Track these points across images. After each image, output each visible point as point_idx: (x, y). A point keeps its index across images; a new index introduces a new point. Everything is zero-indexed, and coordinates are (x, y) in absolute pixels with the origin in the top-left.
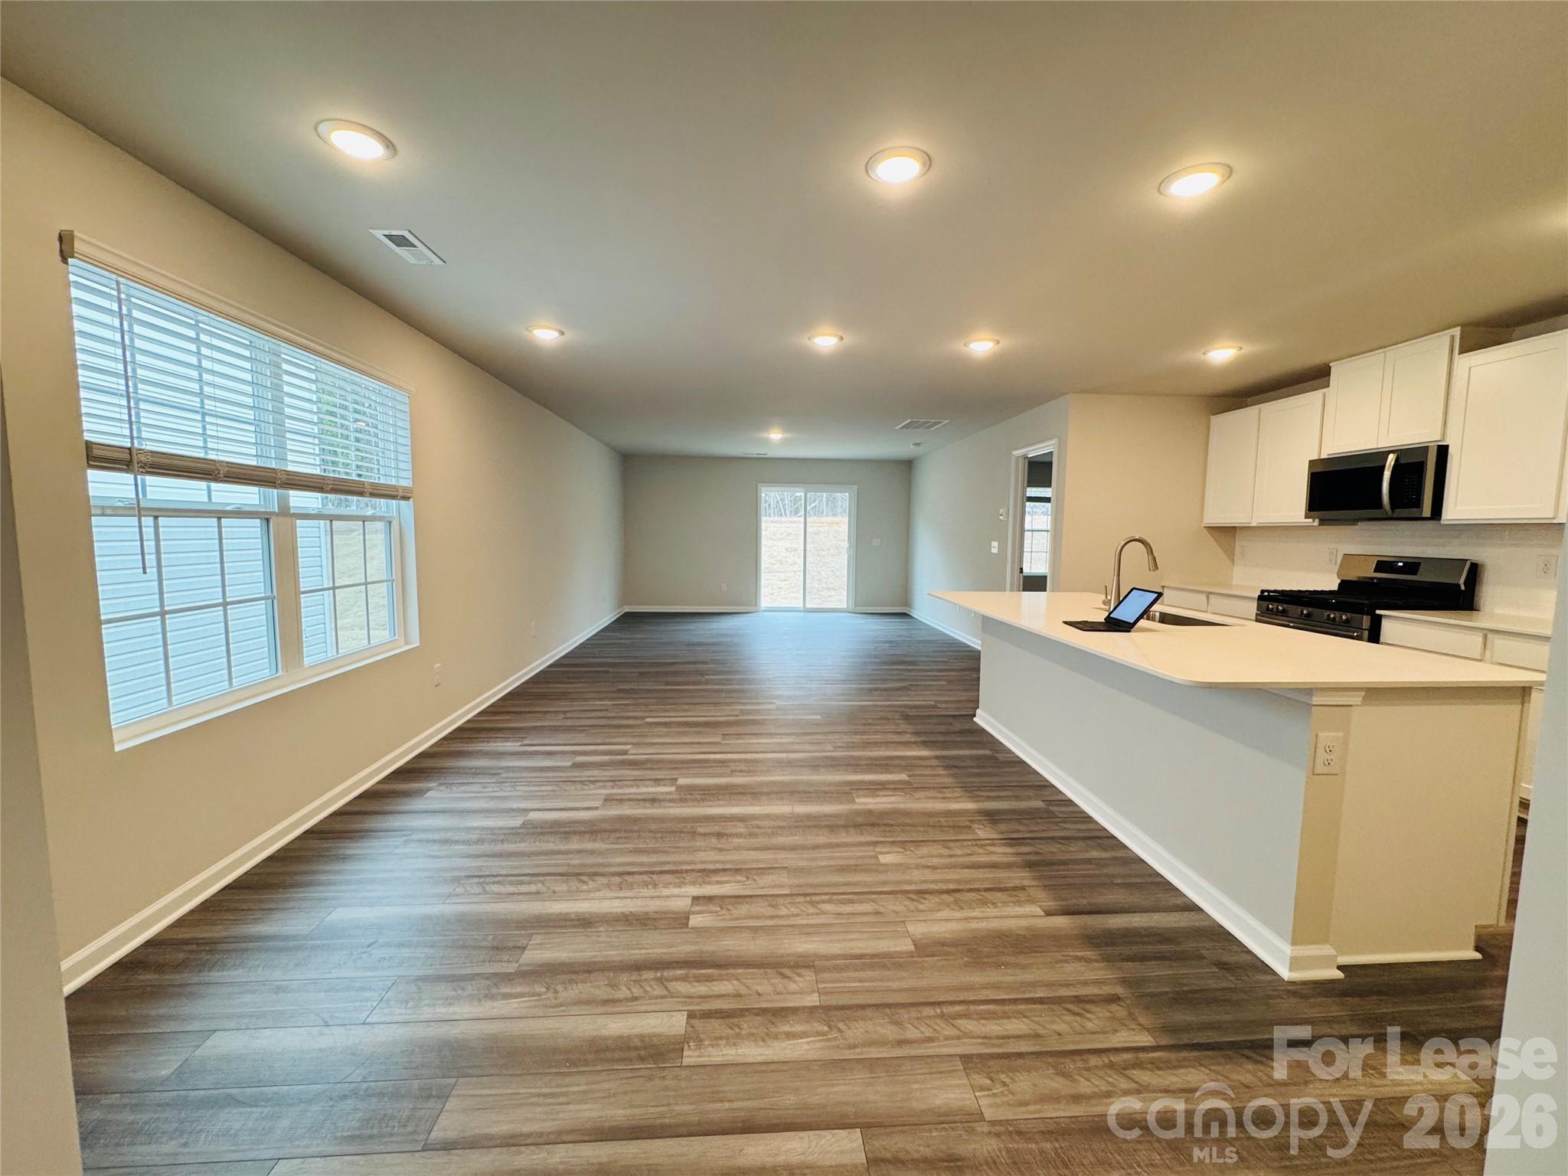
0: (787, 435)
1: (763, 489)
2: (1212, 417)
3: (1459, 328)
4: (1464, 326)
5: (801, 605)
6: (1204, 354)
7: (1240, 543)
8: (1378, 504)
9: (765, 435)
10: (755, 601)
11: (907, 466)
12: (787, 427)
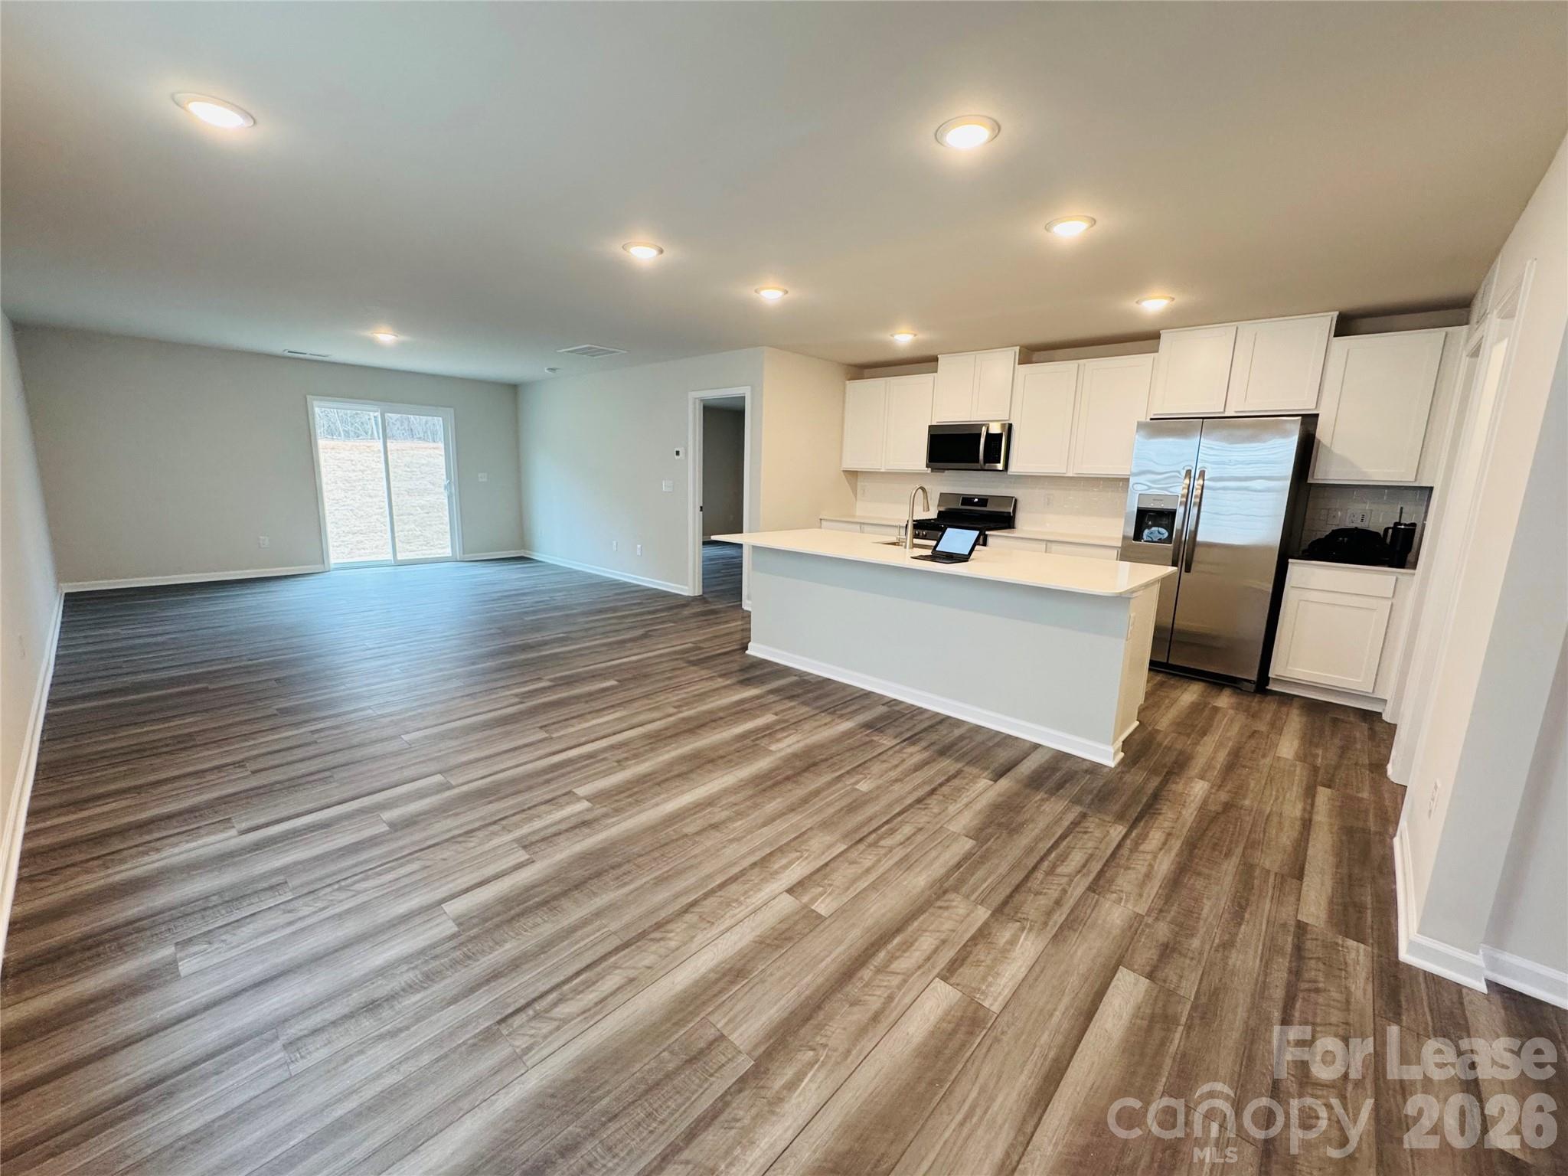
0: (402, 338)
1: (315, 403)
2: (848, 382)
3: (1018, 348)
4: (1021, 347)
5: (390, 557)
6: (892, 335)
7: (861, 484)
8: (977, 461)
9: (368, 334)
10: (322, 556)
11: (513, 391)
12: (399, 326)
